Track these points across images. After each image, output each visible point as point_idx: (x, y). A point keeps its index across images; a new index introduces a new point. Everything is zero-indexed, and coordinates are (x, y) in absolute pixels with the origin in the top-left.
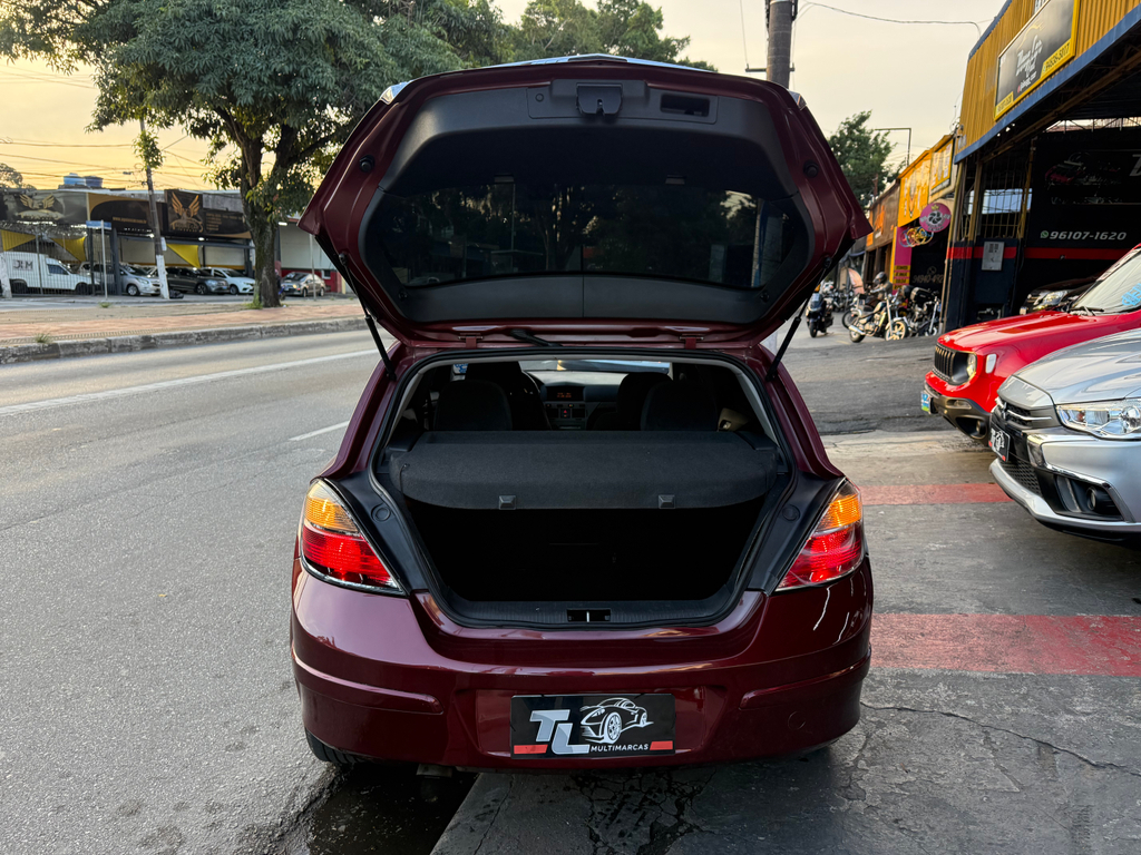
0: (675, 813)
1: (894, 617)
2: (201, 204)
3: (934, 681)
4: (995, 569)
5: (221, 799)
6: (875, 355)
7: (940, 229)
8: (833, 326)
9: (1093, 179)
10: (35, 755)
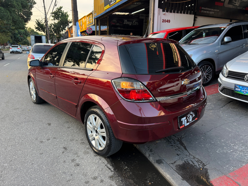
9: (118, 24)
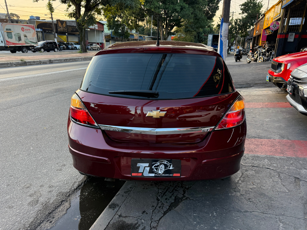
0: (183, 194)
1: (253, 140)
2: (66, 24)
3: (264, 158)
4: (285, 127)
5: (53, 184)
6: (254, 67)
7: (276, 29)
8: (242, 59)
10: (4, 170)
